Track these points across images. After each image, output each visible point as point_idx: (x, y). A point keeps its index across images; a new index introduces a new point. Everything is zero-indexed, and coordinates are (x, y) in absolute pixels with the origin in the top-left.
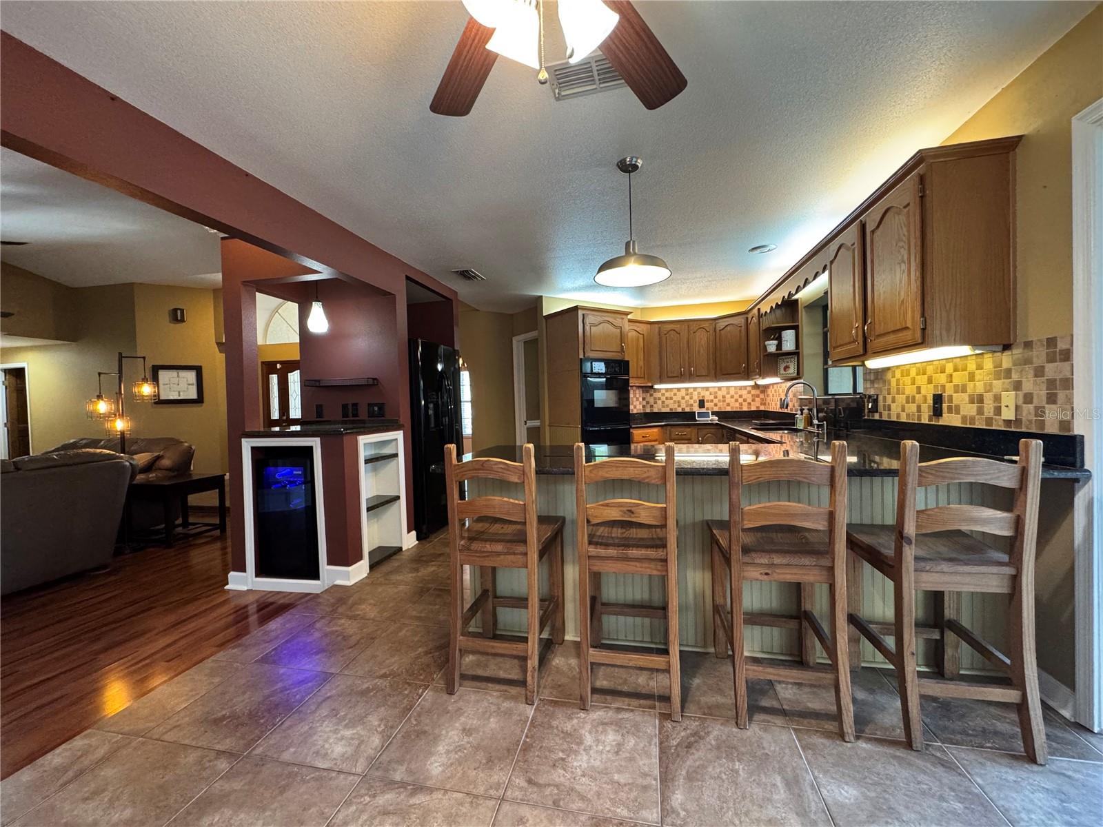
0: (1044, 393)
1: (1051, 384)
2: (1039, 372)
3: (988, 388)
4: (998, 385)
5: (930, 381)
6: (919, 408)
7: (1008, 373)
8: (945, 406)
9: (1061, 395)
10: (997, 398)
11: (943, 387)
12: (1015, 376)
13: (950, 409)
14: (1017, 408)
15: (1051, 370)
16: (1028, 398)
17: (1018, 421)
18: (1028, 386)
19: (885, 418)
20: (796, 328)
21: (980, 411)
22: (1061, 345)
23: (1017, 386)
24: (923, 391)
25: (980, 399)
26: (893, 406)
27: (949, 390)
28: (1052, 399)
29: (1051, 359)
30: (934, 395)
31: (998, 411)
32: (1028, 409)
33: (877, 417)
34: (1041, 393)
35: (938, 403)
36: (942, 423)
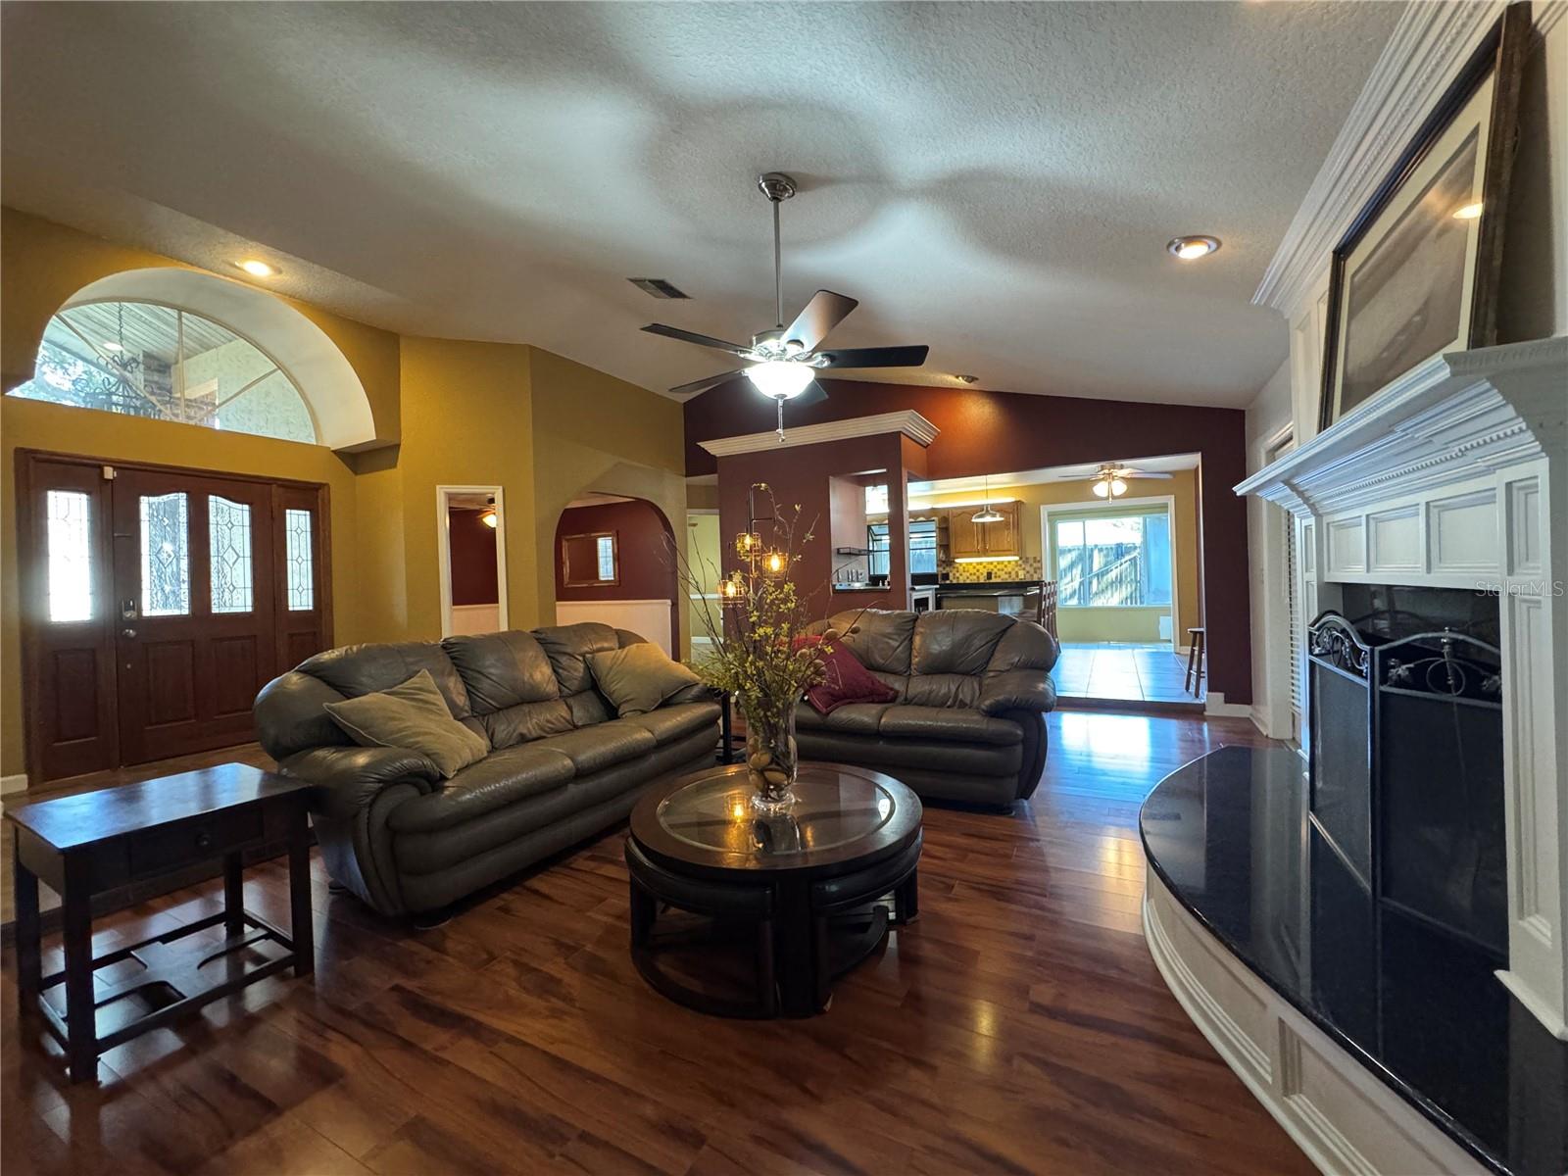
1: (1035, 569)
2: (1031, 565)
3: (1013, 569)
4: (1017, 569)
5: (985, 567)
6: (978, 577)
7: (1021, 565)
8: (993, 576)
9: (1038, 571)
10: (1017, 572)
11: (992, 570)
12: (1023, 566)
13: (996, 577)
14: (1025, 575)
15: (1035, 565)
16: (1028, 572)
17: (1025, 579)
18: (1028, 568)
19: (955, 582)
21: (1010, 577)
22: (1038, 559)
23: (1024, 569)
24: (981, 572)
25: (1010, 573)
26: (961, 578)
27: (995, 571)
28: (1035, 572)
29: (1035, 562)
30: (988, 573)
31: (1017, 576)
32: (1028, 575)
33: (948, 582)
34: (1032, 572)
35: (989, 575)
36: (991, 581)
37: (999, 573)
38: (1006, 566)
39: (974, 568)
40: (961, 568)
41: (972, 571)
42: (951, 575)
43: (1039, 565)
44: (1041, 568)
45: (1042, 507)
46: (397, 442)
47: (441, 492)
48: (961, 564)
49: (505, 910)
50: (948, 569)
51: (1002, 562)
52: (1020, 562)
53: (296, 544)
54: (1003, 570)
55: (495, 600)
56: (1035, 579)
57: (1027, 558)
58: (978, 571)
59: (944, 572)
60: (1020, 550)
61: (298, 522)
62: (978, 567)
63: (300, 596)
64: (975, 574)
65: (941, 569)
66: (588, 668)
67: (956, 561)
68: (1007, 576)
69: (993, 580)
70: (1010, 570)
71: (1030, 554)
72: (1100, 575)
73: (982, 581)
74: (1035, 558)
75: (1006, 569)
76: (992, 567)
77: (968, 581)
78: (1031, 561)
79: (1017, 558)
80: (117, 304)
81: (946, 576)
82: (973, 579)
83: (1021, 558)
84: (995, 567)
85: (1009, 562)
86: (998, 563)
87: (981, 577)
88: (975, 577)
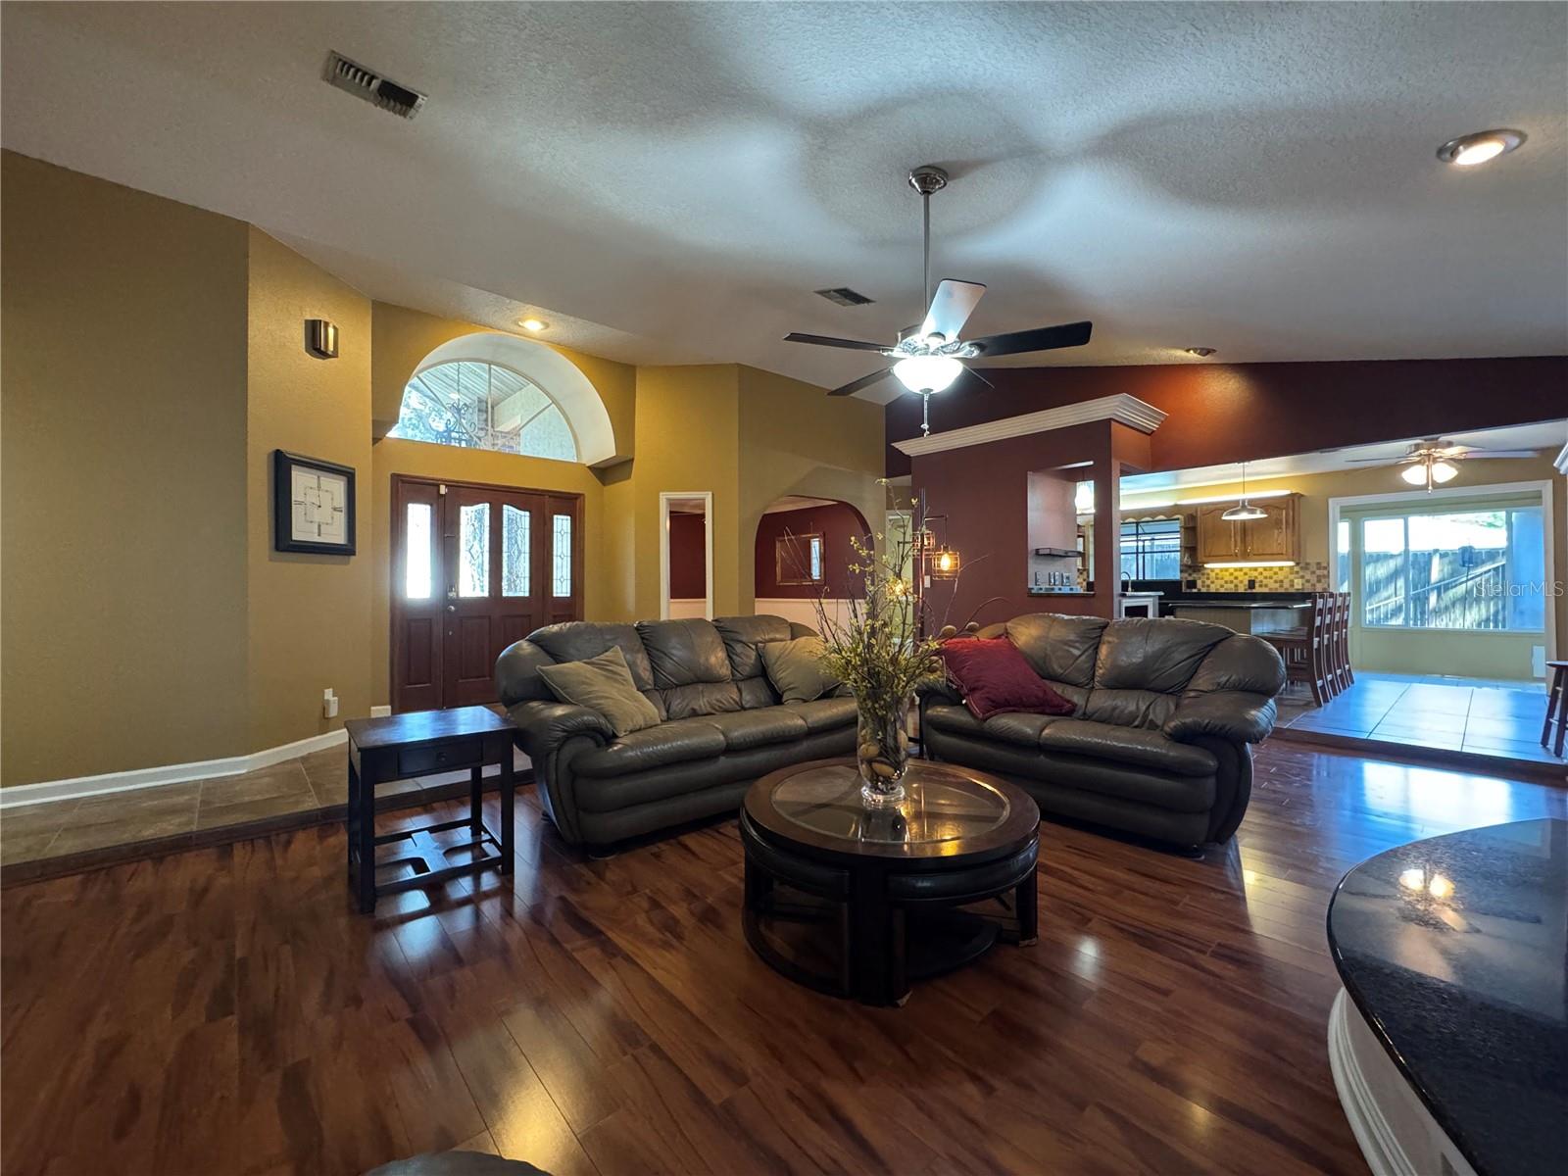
0: (1315, 579)
1: (1318, 576)
2: (1312, 573)
3: (1286, 577)
4: (1292, 577)
5: (1246, 574)
6: (1236, 586)
7: (1297, 572)
8: (1257, 585)
9: (1323, 580)
10: (1292, 581)
11: (1256, 577)
12: (1301, 574)
13: (1261, 586)
14: (1303, 585)
15: (1318, 572)
16: (1308, 581)
17: (1303, 589)
18: (1308, 577)
19: (1204, 590)
20: (1083, 537)
21: (1281, 586)
22: (1325, 565)
23: (1302, 577)
24: (1240, 578)
25: (1282, 581)
26: (1212, 586)
27: (1260, 578)
28: (1319, 581)
29: (1319, 569)
30: (1249, 581)
31: (1292, 586)
32: (1308, 585)
33: (1195, 590)
35: (1252, 584)
36: (1254, 591)
37: (1265, 582)
38: (1276, 573)
39: (1231, 574)
40: (1213, 575)
41: (1228, 578)
42: (1199, 583)
43: (1325, 572)
44: (1328, 576)
45: (1330, 501)
46: (630, 457)
47: (664, 498)
48: (1212, 570)
49: (657, 856)
50: (1195, 575)
51: (1271, 568)
52: (1296, 569)
53: (560, 544)
54: (1271, 578)
55: (703, 595)
56: (1319, 588)
57: (1307, 564)
58: (1236, 578)
59: (1190, 578)
60: (1296, 554)
61: (562, 524)
62: (1236, 574)
63: (561, 588)
64: (1232, 582)
65: (1186, 575)
66: (759, 657)
67: (1205, 566)
68: (1277, 585)
69: (1257, 590)
70: (1281, 578)
71: (1312, 560)
72: (1442, 588)
73: (1241, 590)
74: (1318, 564)
75: (1275, 577)
76: (1255, 574)
77: (1222, 590)
78: (1313, 567)
79: (1291, 564)
80: (456, 364)
81: (1192, 584)
82: (1230, 588)
83: (1298, 564)
84: (1261, 573)
85: (1281, 568)
86: (1265, 569)
87: (1240, 585)
88: (1232, 586)
